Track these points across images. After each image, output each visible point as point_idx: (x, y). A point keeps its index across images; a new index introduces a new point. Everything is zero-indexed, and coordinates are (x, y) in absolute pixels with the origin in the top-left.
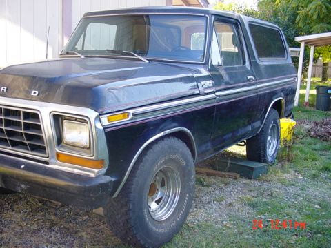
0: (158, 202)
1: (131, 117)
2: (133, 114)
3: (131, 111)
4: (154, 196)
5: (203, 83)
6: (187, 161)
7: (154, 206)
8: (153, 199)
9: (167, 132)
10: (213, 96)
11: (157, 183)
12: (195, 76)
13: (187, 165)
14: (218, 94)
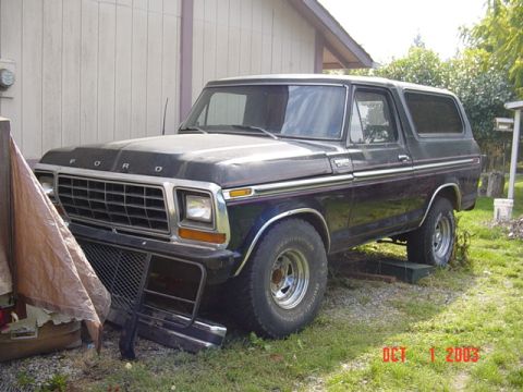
0: (284, 291)
1: (253, 193)
2: (256, 191)
3: (254, 188)
4: (280, 285)
5: (337, 162)
6: (315, 245)
7: (279, 294)
8: (278, 288)
9: (293, 212)
10: (350, 176)
11: (282, 270)
12: (328, 154)
13: (316, 250)
14: (356, 174)
